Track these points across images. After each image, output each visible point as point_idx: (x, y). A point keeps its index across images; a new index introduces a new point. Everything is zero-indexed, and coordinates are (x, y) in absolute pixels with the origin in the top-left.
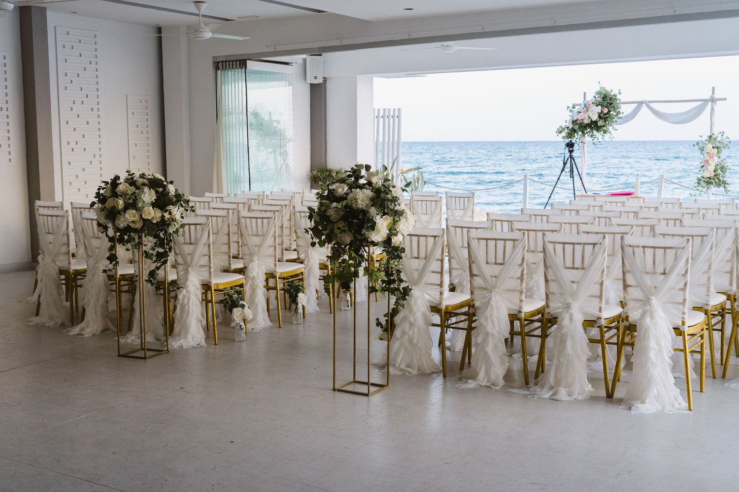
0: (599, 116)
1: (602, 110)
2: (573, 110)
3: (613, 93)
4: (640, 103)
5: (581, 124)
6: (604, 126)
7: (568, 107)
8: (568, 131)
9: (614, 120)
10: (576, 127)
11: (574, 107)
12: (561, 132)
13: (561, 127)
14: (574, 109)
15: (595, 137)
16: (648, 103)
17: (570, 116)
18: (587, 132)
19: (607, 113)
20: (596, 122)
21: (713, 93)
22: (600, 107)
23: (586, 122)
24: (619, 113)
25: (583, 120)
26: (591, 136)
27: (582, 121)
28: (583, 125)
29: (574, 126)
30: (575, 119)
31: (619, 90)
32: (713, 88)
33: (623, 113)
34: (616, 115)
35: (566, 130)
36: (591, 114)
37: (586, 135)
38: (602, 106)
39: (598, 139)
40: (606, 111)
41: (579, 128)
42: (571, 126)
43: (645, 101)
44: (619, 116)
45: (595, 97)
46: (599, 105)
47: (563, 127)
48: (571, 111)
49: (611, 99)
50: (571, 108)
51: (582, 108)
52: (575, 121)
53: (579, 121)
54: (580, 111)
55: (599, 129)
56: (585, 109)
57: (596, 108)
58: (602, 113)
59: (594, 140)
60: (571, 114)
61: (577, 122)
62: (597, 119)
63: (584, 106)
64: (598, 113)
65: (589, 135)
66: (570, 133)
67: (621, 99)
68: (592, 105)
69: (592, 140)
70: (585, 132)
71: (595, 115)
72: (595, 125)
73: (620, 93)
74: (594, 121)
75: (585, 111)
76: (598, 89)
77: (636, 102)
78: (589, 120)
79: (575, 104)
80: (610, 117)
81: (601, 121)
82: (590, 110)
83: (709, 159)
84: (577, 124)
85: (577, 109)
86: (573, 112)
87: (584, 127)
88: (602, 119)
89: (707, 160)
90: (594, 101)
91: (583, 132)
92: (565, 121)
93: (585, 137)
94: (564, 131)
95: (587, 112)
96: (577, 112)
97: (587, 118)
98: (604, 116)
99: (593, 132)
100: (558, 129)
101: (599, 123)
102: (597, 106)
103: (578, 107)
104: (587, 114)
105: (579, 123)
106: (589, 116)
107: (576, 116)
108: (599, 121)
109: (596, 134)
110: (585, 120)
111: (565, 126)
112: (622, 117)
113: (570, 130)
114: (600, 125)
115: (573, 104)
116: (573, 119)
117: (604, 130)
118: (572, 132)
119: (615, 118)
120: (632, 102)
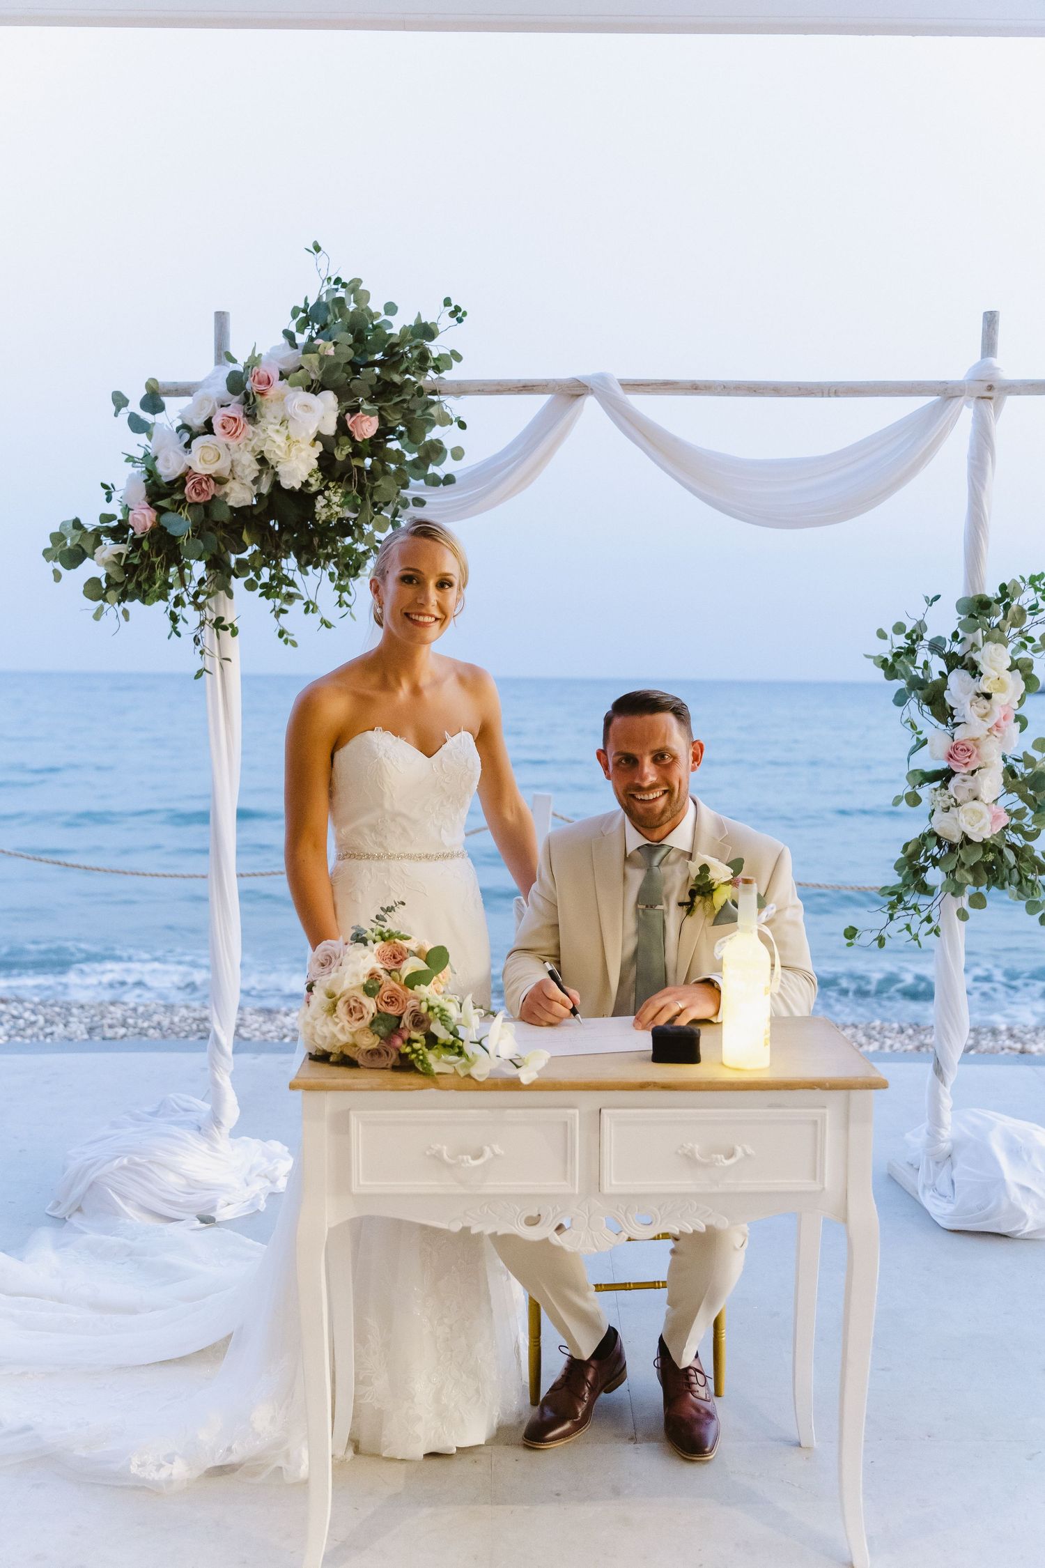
0: (326, 463)
1: (341, 423)
2: (146, 416)
3: (398, 325)
4: (574, 391)
5: (207, 507)
6: (344, 528)
7: (120, 401)
8: (124, 549)
9: (408, 494)
10: (180, 524)
11: (153, 401)
12: (74, 558)
13: (77, 524)
14: (159, 418)
15: (290, 597)
16: (619, 391)
17: (130, 459)
18: (243, 566)
19: (376, 445)
20: (303, 498)
21: (989, 346)
22: (329, 398)
23: (240, 495)
24: (435, 452)
25: (220, 481)
26: (268, 591)
27: (212, 489)
28: (222, 515)
29: (167, 519)
30: (168, 469)
31: (447, 302)
32: (990, 319)
33: (458, 454)
34: (414, 464)
35: (109, 548)
36: (280, 440)
37: (237, 584)
38: (343, 393)
39: (310, 607)
40: (367, 427)
41: (198, 531)
42: (143, 518)
43: (603, 378)
44: (432, 469)
45: (289, 335)
46: (323, 387)
47: (91, 521)
48: (137, 425)
49: (393, 357)
50: (134, 407)
51: (212, 405)
52: (171, 483)
53: (198, 487)
54: (198, 422)
55: (316, 541)
56: (235, 410)
57: (307, 407)
58: (344, 439)
59: (284, 611)
60: (137, 444)
61: (183, 492)
62: (311, 476)
63: (226, 388)
64: (319, 437)
65: (254, 578)
66: (136, 561)
67: (457, 356)
68: (278, 386)
69: (271, 612)
70: (233, 558)
71: (301, 450)
72: (293, 514)
73: (453, 314)
74: (290, 487)
75: (234, 426)
76: (312, 291)
77: (546, 386)
78: (256, 481)
79: (160, 384)
80: (386, 472)
81: (331, 494)
82: (269, 412)
83: (988, 736)
84: (184, 508)
85: (175, 410)
86: (155, 430)
87: (225, 526)
88: (339, 480)
89: (975, 740)
90: (291, 357)
91: (217, 564)
92: (104, 486)
93: (230, 594)
94: (96, 551)
95: (250, 428)
96: (178, 429)
97: (250, 468)
98: (355, 462)
99: (278, 566)
100: (57, 538)
101: (323, 504)
102: (314, 388)
103: (185, 402)
104: (250, 437)
105: (195, 498)
106: (259, 457)
107: (172, 456)
108: (326, 493)
109: (297, 576)
110: (234, 479)
111: (106, 518)
112: (456, 476)
113: (137, 543)
114: (324, 522)
115: (151, 383)
116: (151, 474)
117: (349, 550)
118: (149, 558)
119: (413, 481)
120: (519, 381)
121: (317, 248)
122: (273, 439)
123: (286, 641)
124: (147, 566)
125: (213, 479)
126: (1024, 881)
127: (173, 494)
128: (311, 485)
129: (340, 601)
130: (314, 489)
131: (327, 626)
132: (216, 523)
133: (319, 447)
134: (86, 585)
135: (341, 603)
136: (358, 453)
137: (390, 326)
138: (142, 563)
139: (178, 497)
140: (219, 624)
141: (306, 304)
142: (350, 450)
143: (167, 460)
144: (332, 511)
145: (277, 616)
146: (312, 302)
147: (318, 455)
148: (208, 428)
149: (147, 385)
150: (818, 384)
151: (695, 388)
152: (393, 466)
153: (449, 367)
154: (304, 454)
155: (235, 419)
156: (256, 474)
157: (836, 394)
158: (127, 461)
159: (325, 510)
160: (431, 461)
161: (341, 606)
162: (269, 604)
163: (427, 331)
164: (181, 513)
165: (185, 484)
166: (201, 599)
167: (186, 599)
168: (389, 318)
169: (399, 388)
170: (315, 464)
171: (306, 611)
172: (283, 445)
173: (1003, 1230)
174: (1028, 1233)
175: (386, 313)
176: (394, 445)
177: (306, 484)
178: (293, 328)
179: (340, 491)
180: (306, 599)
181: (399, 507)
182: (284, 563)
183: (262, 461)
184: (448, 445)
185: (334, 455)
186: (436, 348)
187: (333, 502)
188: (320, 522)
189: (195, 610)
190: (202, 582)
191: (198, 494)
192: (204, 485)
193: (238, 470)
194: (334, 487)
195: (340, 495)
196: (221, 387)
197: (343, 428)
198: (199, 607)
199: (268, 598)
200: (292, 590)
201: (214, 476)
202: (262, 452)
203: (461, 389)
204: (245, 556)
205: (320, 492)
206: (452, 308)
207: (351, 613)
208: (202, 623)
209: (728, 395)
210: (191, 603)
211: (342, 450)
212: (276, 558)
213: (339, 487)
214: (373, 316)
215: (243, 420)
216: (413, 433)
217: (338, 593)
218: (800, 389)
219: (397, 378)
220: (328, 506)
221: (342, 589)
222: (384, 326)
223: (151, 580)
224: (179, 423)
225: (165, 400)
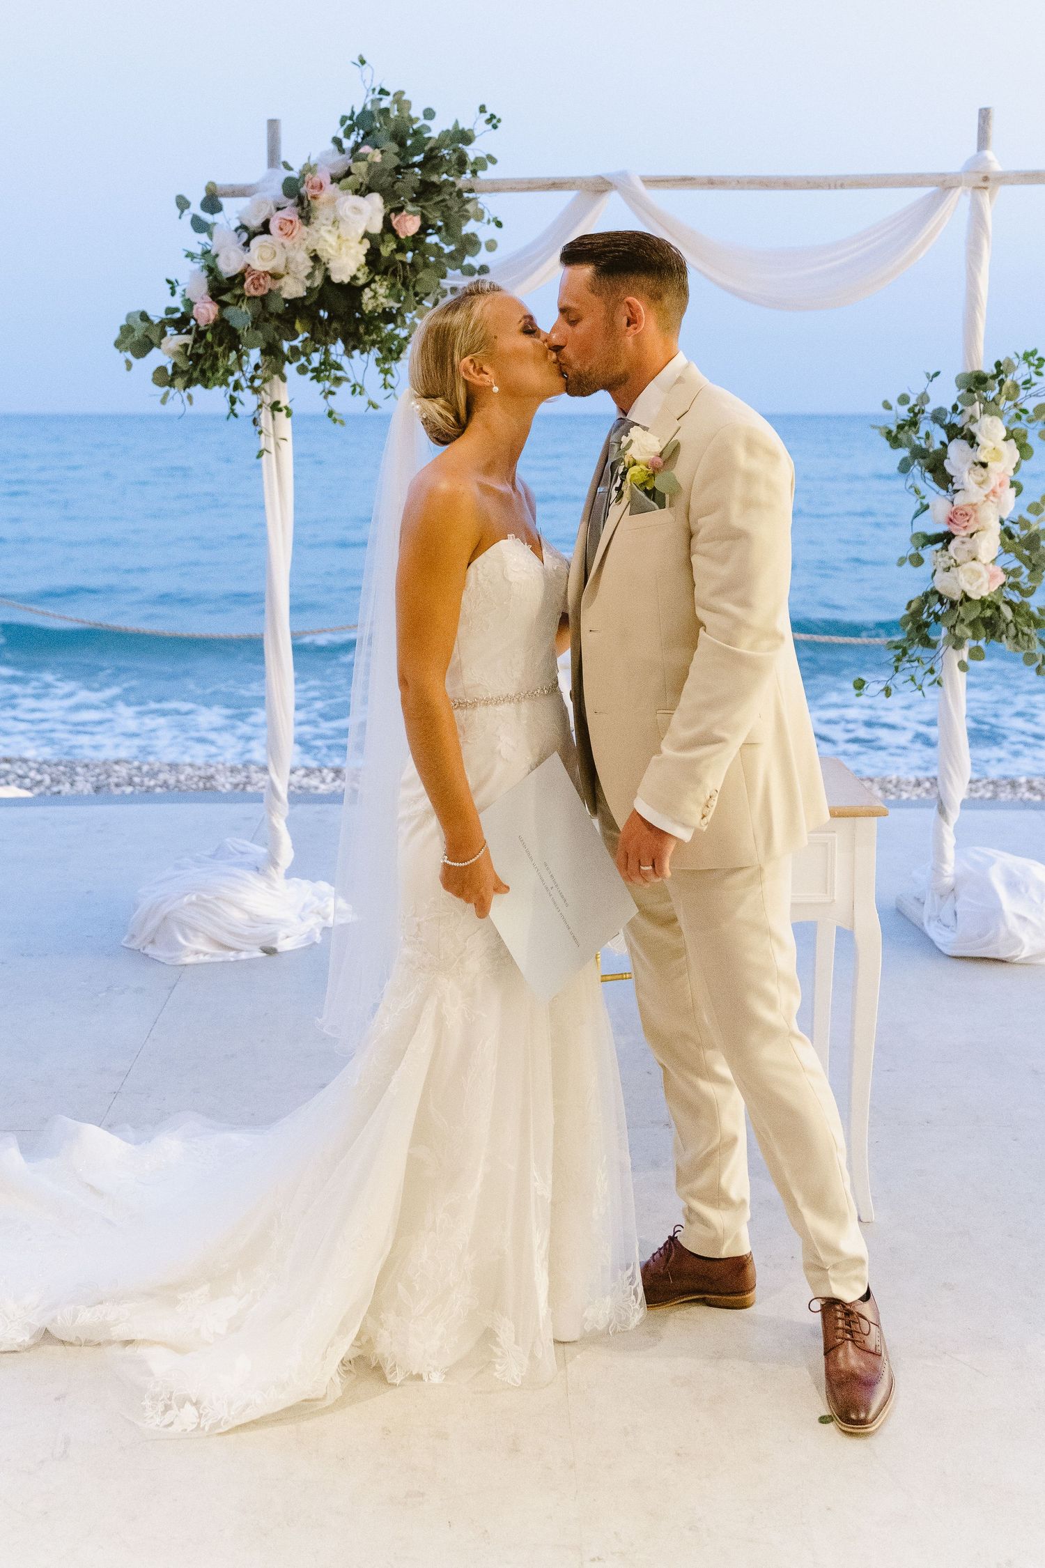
0: (373, 259)
1: (387, 221)
2: (207, 217)
3: (436, 129)
4: (599, 187)
5: (264, 299)
6: (388, 316)
7: (182, 203)
8: (188, 339)
9: (446, 283)
10: (241, 316)
11: (212, 203)
12: (143, 347)
13: (144, 317)
14: (217, 218)
15: (338, 380)
16: (641, 187)
17: (190, 255)
18: (294, 351)
19: (417, 241)
20: (352, 291)
21: (983, 141)
22: (376, 199)
23: (293, 288)
24: (470, 244)
25: (276, 276)
26: (318, 375)
27: (269, 284)
28: (277, 306)
29: (229, 312)
30: (229, 266)
31: (482, 109)
32: (985, 115)
33: (492, 246)
34: (451, 256)
35: (174, 340)
36: (332, 239)
37: (290, 369)
38: (389, 195)
40: (409, 225)
41: (256, 323)
42: (206, 312)
43: (624, 175)
44: (468, 260)
45: (337, 142)
46: (369, 190)
47: (157, 314)
48: (199, 226)
49: (432, 159)
50: (196, 209)
51: (269, 208)
52: (232, 279)
53: (256, 282)
54: (255, 223)
55: (362, 330)
56: (290, 213)
57: (357, 210)
58: (389, 237)
59: (333, 393)
60: (197, 242)
61: (243, 287)
62: (359, 270)
63: (282, 193)
64: (367, 235)
65: (306, 363)
66: (201, 351)
67: (493, 160)
68: (331, 190)
69: (321, 394)
70: (286, 346)
71: (351, 248)
72: (342, 306)
73: (489, 121)
74: (340, 281)
75: (291, 227)
76: (358, 101)
77: (574, 183)
78: (310, 276)
79: (218, 187)
80: (426, 265)
81: (378, 287)
82: (322, 214)
83: (985, 502)
84: (243, 301)
85: (233, 211)
86: (216, 230)
87: (279, 317)
88: (385, 273)
89: (973, 505)
90: (340, 162)
91: (271, 350)
92: (169, 282)
93: (284, 379)
94: (162, 341)
95: (305, 229)
96: (236, 230)
97: (304, 264)
98: (399, 257)
99: (327, 352)
100: (127, 330)
101: (369, 296)
102: (362, 191)
103: (243, 203)
104: (305, 237)
105: (253, 292)
106: (312, 255)
107: (233, 255)
108: (373, 286)
109: (344, 361)
110: (288, 273)
111: (170, 311)
112: (490, 268)
113: (200, 335)
114: (370, 312)
115: (212, 188)
116: (212, 270)
117: (392, 337)
118: (212, 348)
119: (450, 272)
120: (549, 179)
121: (363, 62)
122: (325, 238)
123: (335, 421)
124: (211, 355)
125: (271, 275)
126: (1020, 635)
127: (233, 289)
128: (358, 279)
129: (384, 384)
130: (361, 282)
131: (374, 407)
132: (271, 314)
133: (367, 244)
134: (154, 373)
135: (385, 386)
136: (401, 248)
137: (429, 129)
138: (206, 353)
139: (238, 292)
140: (275, 407)
141: (353, 113)
142: (395, 246)
143: (228, 258)
144: (379, 302)
145: (325, 397)
146: (358, 111)
147: (365, 252)
148: (265, 228)
149: (208, 189)
150: (826, 178)
151: (711, 183)
152: (432, 259)
153: (484, 168)
154: (353, 251)
155: (291, 222)
156: (310, 270)
157: (842, 186)
158: (187, 256)
159: (372, 301)
160: (467, 253)
161: (385, 388)
162: (319, 387)
163: (465, 137)
164: (241, 307)
165: (244, 280)
166: (257, 383)
167: (244, 383)
168: (428, 123)
169: (437, 188)
170: (363, 260)
171: (353, 392)
172: (334, 244)
173: (1002, 955)
174: (1025, 958)
175: (425, 118)
176: (433, 239)
177: (354, 278)
178: (341, 135)
179: (385, 283)
180: (353, 382)
181: (439, 296)
182: (332, 349)
183: (315, 258)
184: (483, 238)
185: (379, 250)
186: (472, 152)
187: (380, 293)
188: (367, 312)
189: (253, 394)
190: (257, 367)
191: (256, 289)
192: (262, 281)
193: (292, 266)
194: (380, 280)
195: (385, 287)
196: (276, 190)
197: (388, 227)
198: (256, 391)
199: (318, 381)
200: (339, 374)
201: (270, 272)
202: (315, 250)
203: (496, 187)
204: (296, 343)
205: (367, 285)
206: (487, 116)
207: (394, 395)
208: (260, 406)
209: (742, 188)
210: (248, 387)
211: (388, 246)
212: (325, 344)
213: (385, 280)
214: (412, 121)
215: (298, 222)
216: (450, 229)
217: (382, 376)
218: (808, 183)
219: (434, 178)
220: (374, 297)
221: (386, 372)
222: (423, 130)
223: (214, 368)
224: (238, 224)
225: (224, 201)
